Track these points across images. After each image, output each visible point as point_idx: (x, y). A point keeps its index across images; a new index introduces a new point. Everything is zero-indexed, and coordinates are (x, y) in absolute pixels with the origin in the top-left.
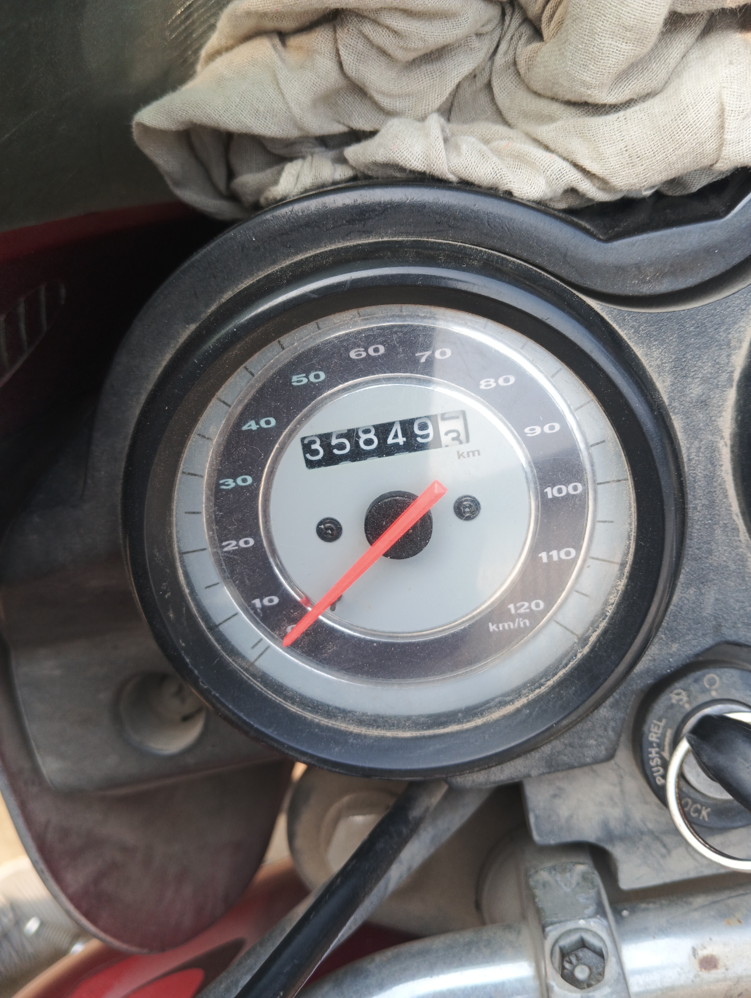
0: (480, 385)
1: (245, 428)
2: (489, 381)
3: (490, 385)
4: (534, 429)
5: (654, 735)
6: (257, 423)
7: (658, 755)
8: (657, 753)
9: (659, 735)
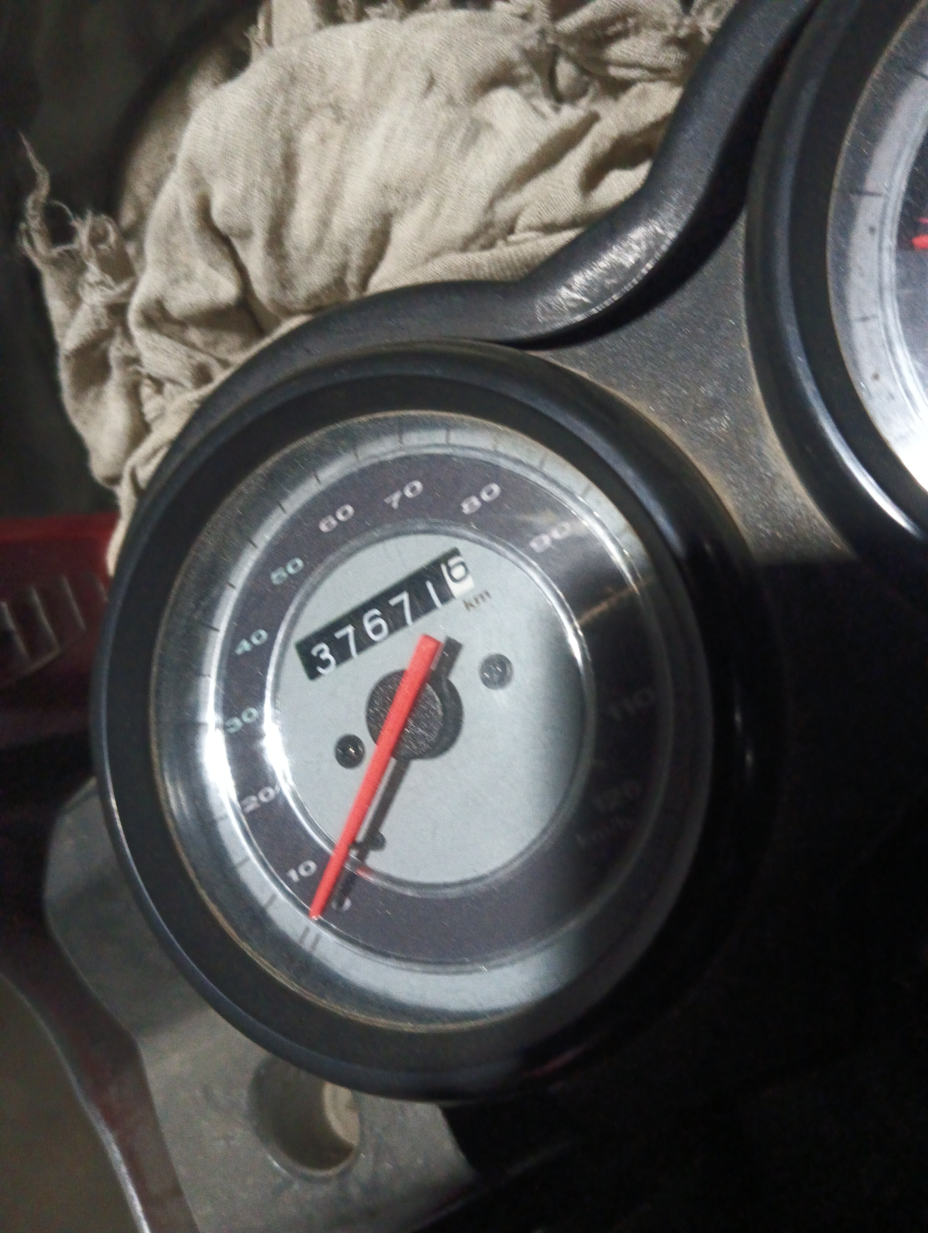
0: (463, 510)
1: (239, 651)
2: (472, 501)
3: (474, 505)
4: (542, 540)
6: (250, 641)
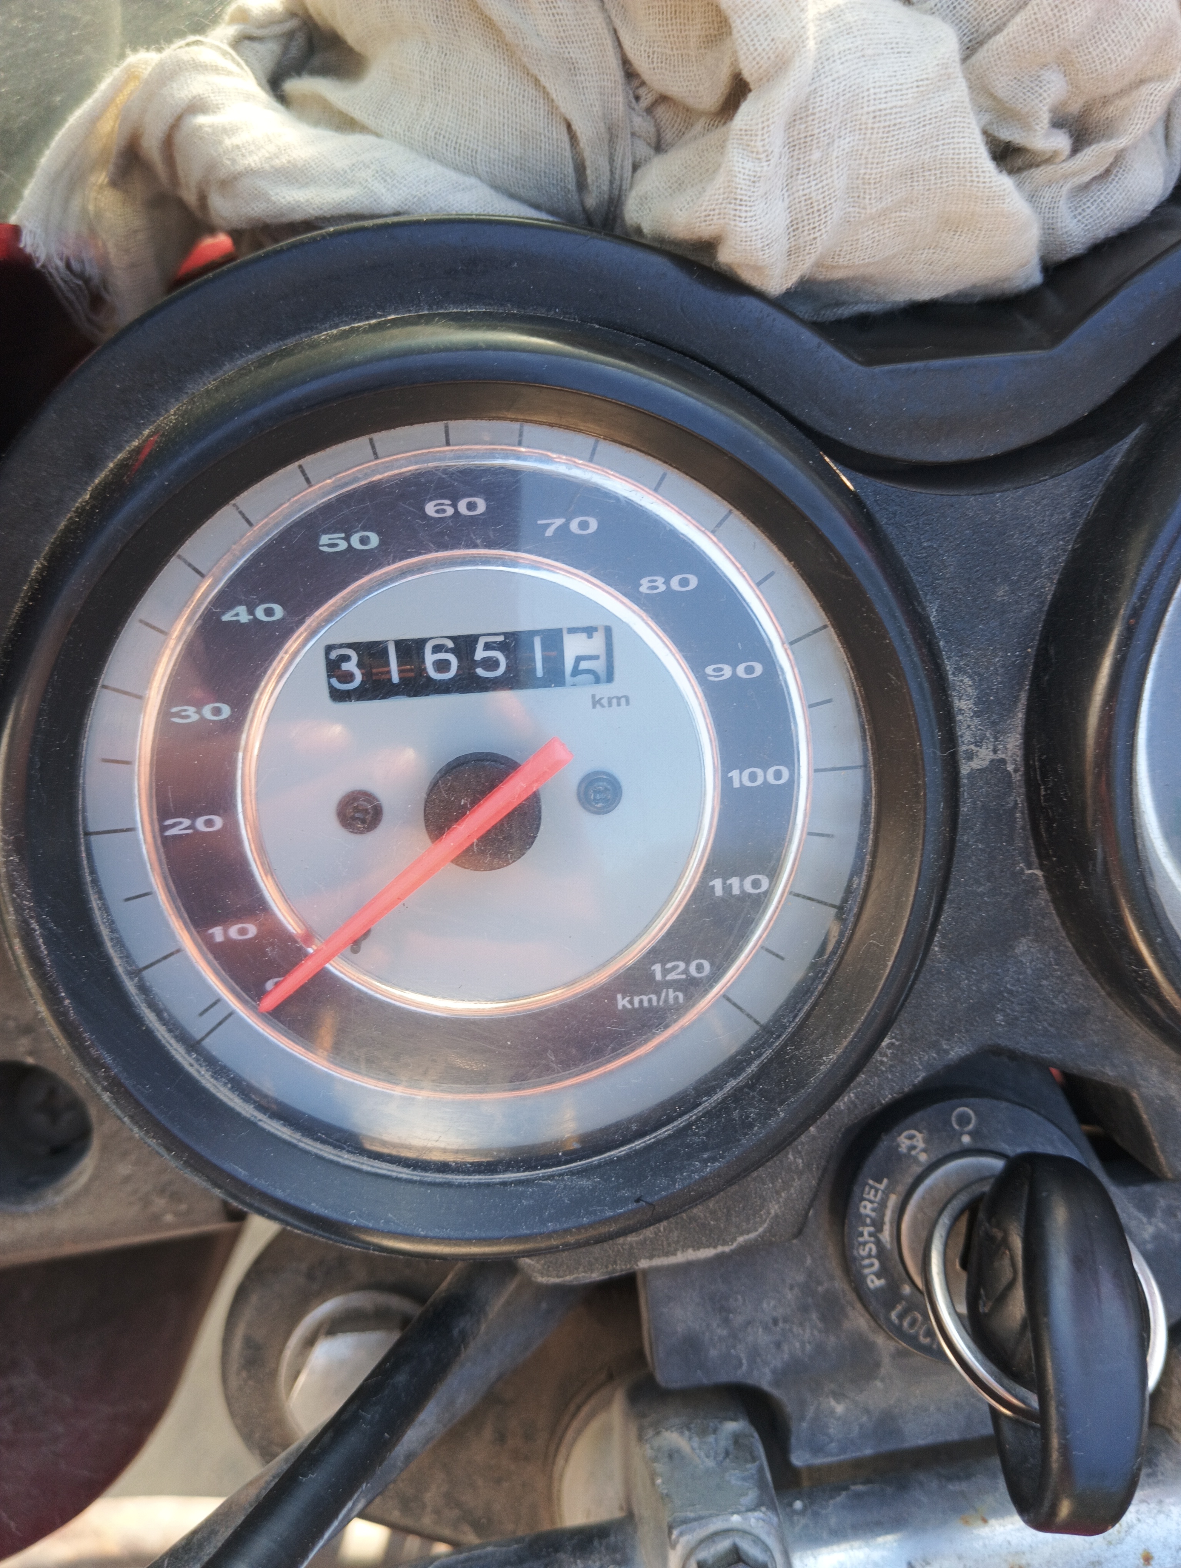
0: (641, 585)
1: (226, 617)
2: (655, 581)
3: (656, 588)
4: (721, 670)
5: (869, 1206)
6: (251, 612)
7: (872, 1239)
8: (870, 1235)
9: (876, 1205)
